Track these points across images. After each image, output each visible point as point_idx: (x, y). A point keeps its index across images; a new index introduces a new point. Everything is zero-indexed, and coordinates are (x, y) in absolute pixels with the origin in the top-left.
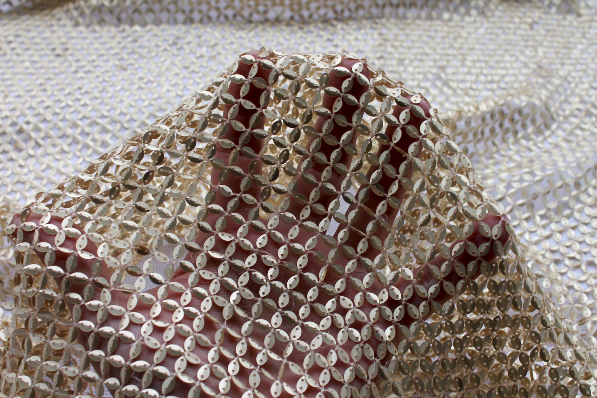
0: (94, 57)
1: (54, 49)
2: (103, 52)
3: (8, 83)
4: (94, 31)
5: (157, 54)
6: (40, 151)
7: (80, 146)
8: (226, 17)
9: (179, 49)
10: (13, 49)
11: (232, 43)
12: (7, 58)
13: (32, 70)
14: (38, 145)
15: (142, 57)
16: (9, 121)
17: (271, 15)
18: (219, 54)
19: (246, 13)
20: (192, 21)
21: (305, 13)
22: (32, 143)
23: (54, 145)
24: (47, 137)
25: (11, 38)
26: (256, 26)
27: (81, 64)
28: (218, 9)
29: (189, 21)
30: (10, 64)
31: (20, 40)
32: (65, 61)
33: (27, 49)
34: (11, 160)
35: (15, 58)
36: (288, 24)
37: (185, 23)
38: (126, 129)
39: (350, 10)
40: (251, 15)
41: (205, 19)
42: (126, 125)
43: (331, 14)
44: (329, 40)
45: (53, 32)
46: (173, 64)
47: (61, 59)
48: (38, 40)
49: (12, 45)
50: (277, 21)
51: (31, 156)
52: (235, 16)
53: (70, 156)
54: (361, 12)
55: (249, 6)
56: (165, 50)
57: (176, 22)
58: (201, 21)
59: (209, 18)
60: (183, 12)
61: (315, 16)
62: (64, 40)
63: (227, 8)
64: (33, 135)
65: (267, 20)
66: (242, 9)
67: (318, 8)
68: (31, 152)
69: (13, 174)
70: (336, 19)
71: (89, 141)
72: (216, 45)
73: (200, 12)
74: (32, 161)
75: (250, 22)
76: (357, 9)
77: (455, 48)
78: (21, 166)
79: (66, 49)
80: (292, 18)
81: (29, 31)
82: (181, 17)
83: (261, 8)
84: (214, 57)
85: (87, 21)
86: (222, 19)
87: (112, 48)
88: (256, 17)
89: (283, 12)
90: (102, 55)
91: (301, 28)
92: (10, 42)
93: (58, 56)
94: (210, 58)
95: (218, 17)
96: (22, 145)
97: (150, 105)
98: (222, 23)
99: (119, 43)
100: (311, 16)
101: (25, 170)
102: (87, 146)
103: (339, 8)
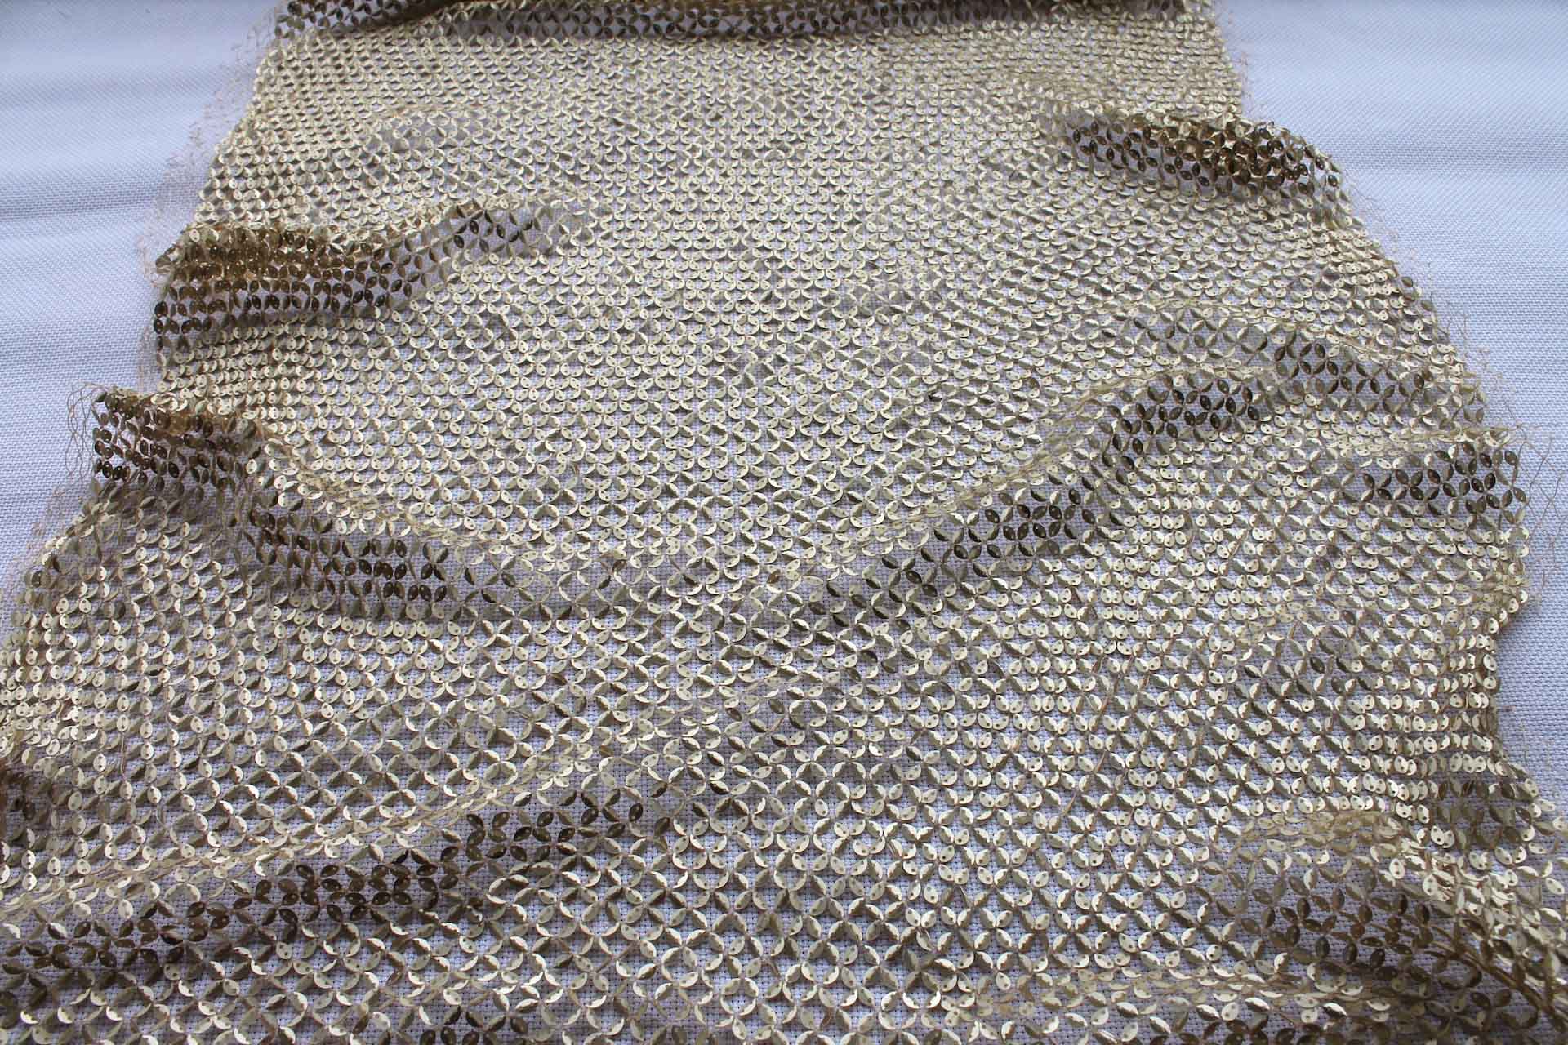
0: (469, 77)
1: (420, 67)
2: (482, 70)
3: (361, 108)
4: (474, 44)
5: (554, 74)
6: (396, 189)
7: (442, 181)
8: (657, 30)
9: (585, 69)
10: (367, 68)
11: (661, 60)
12: (361, 79)
13: (390, 93)
14: (394, 182)
15: (532, 77)
16: (359, 153)
17: (723, 27)
18: (641, 73)
19: (686, 24)
20: (609, 34)
21: (772, 26)
22: (387, 179)
23: (412, 181)
24: (404, 170)
25: (366, 54)
26: (699, 41)
27: (451, 85)
28: (646, 18)
29: (605, 33)
30: (364, 86)
31: (378, 56)
32: (432, 81)
33: (386, 68)
34: (361, 198)
35: (371, 77)
36: (745, 39)
37: (598, 36)
38: (501, 158)
39: (835, 21)
40: (694, 26)
41: (628, 32)
42: (502, 154)
43: (809, 28)
44: (799, 57)
45: (422, 46)
46: (575, 85)
47: (429, 79)
48: (400, 56)
49: (367, 63)
50: (731, 34)
51: (385, 194)
52: (670, 29)
53: (432, 193)
54: (851, 23)
55: (692, 15)
56: (567, 69)
57: (586, 33)
58: (621, 34)
59: (634, 31)
60: (598, 20)
61: (786, 30)
62: (433, 56)
63: (658, 17)
64: (388, 168)
65: (716, 34)
66: (681, 19)
67: (790, 19)
68: (385, 190)
69: (362, 214)
70: (815, 34)
71: (452, 173)
72: (638, 62)
73: (621, 21)
74: (387, 200)
75: (691, 35)
76: (846, 18)
77: (997, 60)
78: (372, 205)
79: (435, 67)
80: (751, 31)
81: (389, 44)
82: (593, 28)
83: (708, 18)
84: (634, 77)
85: (466, 28)
86: (652, 30)
87: (494, 66)
88: (699, 29)
89: (740, 23)
90: (480, 74)
91: (761, 44)
92: (365, 59)
93: (425, 74)
94: (626, 79)
95: (647, 29)
96: (374, 181)
97: (535, 131)
98: (650, 37)
99: (505, 60)
100: (779, 29)
101: (378, 210)
102: (450, 181)
103: (819, 18)
